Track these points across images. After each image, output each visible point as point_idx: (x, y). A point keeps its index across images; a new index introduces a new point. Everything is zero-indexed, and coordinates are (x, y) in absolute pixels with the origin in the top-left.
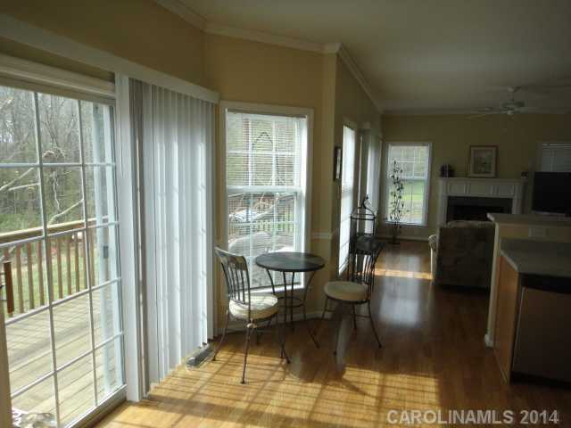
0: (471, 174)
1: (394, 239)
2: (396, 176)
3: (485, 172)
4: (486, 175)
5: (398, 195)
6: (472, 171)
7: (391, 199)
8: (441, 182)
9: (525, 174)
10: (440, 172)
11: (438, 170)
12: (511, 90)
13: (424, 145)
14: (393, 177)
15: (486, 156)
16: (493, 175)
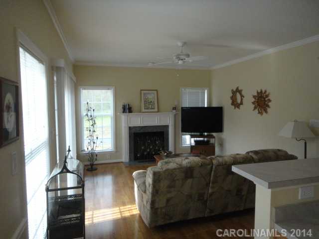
0: (143, 110)
1: (92, 165)
2: (89, 114)
3: (152, 109)
4: (152, 110)
5: (92, 130)
6: (143, 108)
7: (86, 134)
8: (123, 117)
9: (174, 108)
10: (122, 110)
11: (120, 108)
12: (180, 44)
13: (108, 89)
14: (87, 115)
15: (151, 97)
16: (156, 110)
